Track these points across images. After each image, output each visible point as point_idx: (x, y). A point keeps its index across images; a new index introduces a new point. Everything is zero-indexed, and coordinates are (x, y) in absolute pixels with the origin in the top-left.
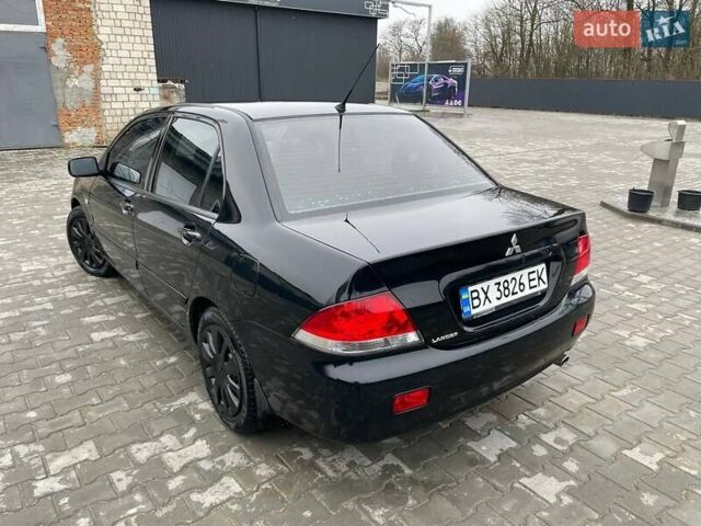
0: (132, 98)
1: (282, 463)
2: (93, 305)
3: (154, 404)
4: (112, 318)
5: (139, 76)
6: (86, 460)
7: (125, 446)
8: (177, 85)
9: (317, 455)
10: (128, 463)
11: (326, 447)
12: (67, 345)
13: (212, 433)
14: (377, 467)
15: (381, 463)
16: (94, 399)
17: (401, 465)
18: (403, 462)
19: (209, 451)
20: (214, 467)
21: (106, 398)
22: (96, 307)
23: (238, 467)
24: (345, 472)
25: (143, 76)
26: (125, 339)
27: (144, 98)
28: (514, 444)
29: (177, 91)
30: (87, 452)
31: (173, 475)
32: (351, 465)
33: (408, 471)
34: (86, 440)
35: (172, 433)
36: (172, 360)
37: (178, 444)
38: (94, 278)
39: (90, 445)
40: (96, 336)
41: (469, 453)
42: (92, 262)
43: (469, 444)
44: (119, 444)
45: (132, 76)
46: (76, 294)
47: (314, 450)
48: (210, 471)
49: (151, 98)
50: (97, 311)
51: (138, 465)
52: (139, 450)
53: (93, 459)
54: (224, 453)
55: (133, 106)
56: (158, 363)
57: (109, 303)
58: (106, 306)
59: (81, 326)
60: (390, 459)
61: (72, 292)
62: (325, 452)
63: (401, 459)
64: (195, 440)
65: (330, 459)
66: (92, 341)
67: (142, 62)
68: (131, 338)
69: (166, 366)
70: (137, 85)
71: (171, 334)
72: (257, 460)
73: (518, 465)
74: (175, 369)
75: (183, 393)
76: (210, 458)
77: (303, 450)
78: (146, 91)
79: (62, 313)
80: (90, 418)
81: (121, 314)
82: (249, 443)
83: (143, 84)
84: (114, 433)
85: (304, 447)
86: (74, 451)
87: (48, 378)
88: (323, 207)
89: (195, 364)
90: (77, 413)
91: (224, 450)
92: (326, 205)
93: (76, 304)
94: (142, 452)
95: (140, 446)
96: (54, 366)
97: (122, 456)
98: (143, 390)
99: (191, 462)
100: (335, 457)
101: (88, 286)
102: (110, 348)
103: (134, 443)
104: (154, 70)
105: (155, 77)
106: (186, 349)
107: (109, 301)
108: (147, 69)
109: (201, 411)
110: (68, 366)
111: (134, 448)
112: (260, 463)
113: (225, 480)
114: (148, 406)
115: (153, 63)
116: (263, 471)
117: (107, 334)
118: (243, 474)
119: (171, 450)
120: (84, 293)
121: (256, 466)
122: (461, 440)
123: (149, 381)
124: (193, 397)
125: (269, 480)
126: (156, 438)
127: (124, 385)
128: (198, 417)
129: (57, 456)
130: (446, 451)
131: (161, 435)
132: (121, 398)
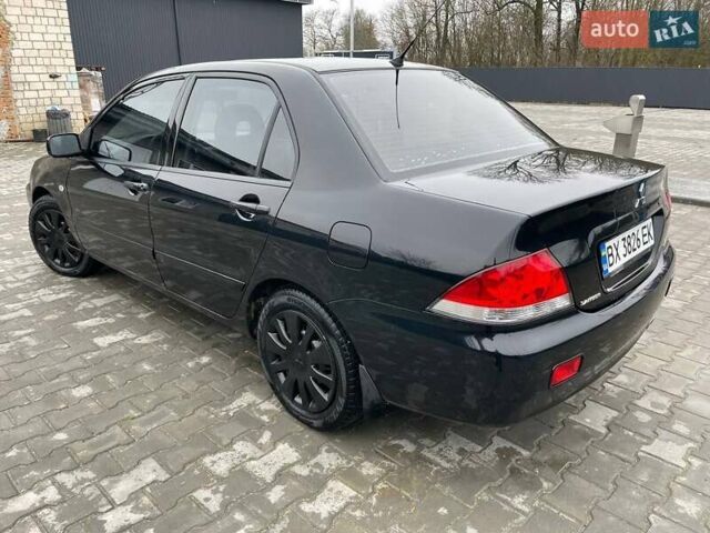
0: (48, 86)
1: (386, 458)
2: (80, 307)
3: (208, 410)
4: (111, 320)
5: (54, 61)
6: (154, 482)
7: (195, 460)
8: (93, 73)
9: (421, 447)
10: (206, 478)
11: (424, 437)
12: (69, 354)
13: (290, 434)
14: (491, 452)
15: (494, 447)
16: (132, 412)
17: (514, 446)
18: (516, 443)
19: (297, 454)
20: (311, 471)
21: (146, 408)
22: (84, 309)
23: (339, 469)
24: (461, 461)
25: (60, 61)
26: (136, 341)
27: (62, 85)
28: (615, 414)
29: (94, 79)
30: (149, 472)
31: (269, 486)
32: (461, 451)
33: (525, 453)
34: (143, 459)
35: (243, 439)
36: (205, 360)
37: (257, 450)
38: (69, 279)
39: (151, 463)
40: (102, 341)
41: (576, 427)
42: (64, 260)
43: (572, 417)
44: (186, 459)
45: (47, 62)
46: (54, 297)
47: (414, 441)
48: (309, 476)
49: (68, 85)
50: (89, 313)
51: (221, 480)
52: (214, 462)
53: (163, 479)
54: (314, 455)
55: (50, 95)
56: (190, 364)
57: (99, 305)
58: (96, 308)
59: (75, 331)
60: (499, 442)
61: (46, 295)
62: (427, 442)
63: (511, 441)
64: (274, 445)
65: (436, 449)
66: (98, 348)
67: (58, 45)
68: (144, 340)
69: (201, 367)
70: (52, 71)
71: (189, 333)
72: (356, 458)
73: (631, 434)
74: (213, 370)
75: (235, 393)
76: (303, 461)
77: (403, 442)
78: (63, 78)
79: (47, 318)
80: (135, 432)
81: (119, 315)
82: (338, 441)
83: (59, 70)
84: (174, 447)
85: (401, 439)
86: (134, 472)
87: (63, 393)
88: (423, 164)
89: (234, 362)
90: (117, 429)
91: (315, 452)
92: (426, 162)
93: (59, 309)
94: (220, 464)
95: (214, 458)
96: (64, 378)
97: (196, 472)
98: (186, 396)
99: (283, 468)
100: (441, 446)
101: (64, 289)
102: (123, 354)
103: (204, 455)
104: (71, 54)
105: (73, 62)
106: (214, 346)
107: (99, 302)
108: (63, 54)
109: (266, 412)
110: (81, 377)
111: (207, 460)
112: (362, 462)
113: (331, 484)
114: (201, 413)
115: (70, 46)
116: (369, 469)
117: (112, 339)
118: (350, 476)
119: (250, 459)
120: (62, 295)
121: (358, 464)
122: (561, 414)
123: (189, 385)
124: (247, 398)
125: (381, 479)
126: (229, 446)
127: (159, 392)
128: (265, 418)
129: (116, 482)
130: (552, 427)
131: (232, 443)
132: (163, 407)
